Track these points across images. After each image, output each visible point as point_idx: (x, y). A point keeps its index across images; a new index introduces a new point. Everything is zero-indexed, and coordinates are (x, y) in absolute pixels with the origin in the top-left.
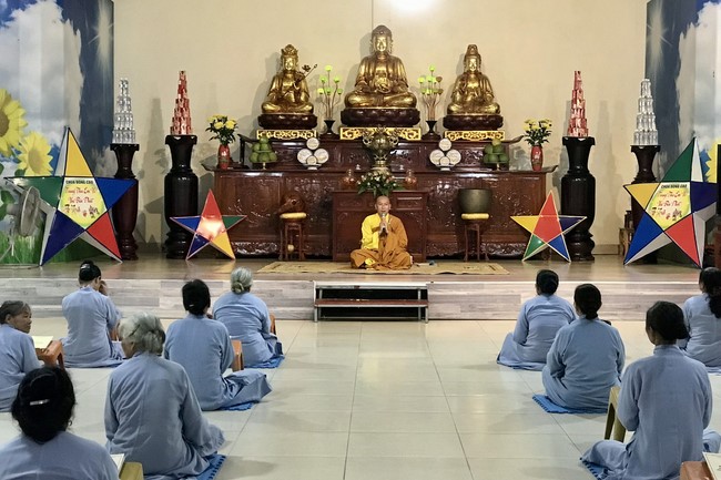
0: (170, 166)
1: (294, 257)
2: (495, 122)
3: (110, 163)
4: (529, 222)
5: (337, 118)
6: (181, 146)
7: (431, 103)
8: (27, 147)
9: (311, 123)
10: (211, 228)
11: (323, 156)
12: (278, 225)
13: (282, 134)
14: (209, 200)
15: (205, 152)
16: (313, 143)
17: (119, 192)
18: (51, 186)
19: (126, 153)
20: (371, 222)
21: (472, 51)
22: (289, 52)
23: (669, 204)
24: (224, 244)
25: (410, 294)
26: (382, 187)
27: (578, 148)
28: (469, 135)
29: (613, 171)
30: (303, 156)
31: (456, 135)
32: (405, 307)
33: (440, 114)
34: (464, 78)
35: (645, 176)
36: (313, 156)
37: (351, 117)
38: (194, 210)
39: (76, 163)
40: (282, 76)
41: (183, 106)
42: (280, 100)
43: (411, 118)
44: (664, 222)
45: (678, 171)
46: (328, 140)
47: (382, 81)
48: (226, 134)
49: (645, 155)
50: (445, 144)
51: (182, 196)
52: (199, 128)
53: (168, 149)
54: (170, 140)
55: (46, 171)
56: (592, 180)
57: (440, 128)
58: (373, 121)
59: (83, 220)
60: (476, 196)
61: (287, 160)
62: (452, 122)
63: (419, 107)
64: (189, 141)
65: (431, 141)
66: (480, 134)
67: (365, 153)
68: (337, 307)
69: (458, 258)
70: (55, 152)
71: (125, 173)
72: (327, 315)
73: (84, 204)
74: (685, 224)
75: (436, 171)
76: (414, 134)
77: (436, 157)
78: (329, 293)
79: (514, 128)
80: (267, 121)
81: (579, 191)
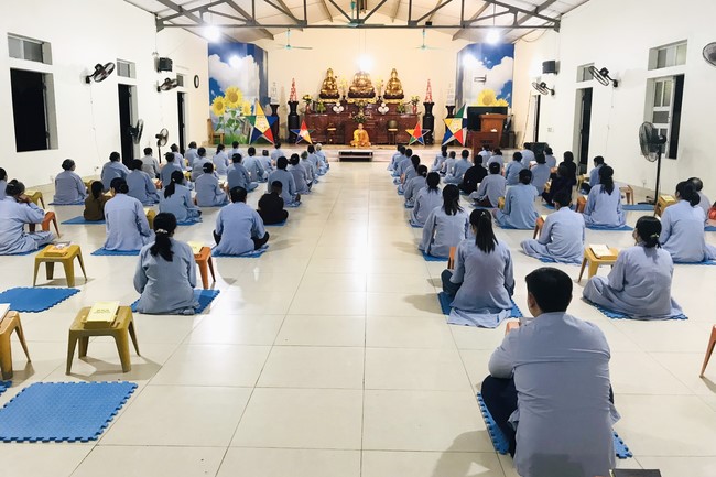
0: (289, 111)
1: (332, 143)
2: (401, 97)
3: (270, 111)
4: (411, 132)
5: (347, 95)
6: (293, 105)
7: (380, 89)
8: (244, 105)
9: (338, 96)
10: (304, 134)
11: (342, 109)
12: (327, 132)
13: (327, 101)
14: (303, 124)
15: (302, 106)
16: (338, 104)
17: (273, 120)
18: (252, 119)
19: (275, 107)
20: (356, 132)
21: (394, 71)
22: (329, 71)
23: (456, 125)
24: (308, 139)
25: (367, 154)
26: (362, 120)
27: (429, 106)
28: (392, 101)
29: (439, 113)
30: (335, 109)
31: (388, 101)
32: (366, 158)
33: (383, 94)
34: (391, 80)
35: (450, 116)
36: (338, 109)
37: (351, 95)
38: (298, 127)
39: (259, 111)
40: (328, 79)
41: (293, 91)
42: (327, 88)
43: (372, 95)
44: (453, 132)
45: (460, 115)
46: (344, 103)
47: (362, 82)
48: (308, 100)
49: (450, 109)
50: (383, 105)
51: (294, 122)
52: (299, 98)
53: (288, 106)
54: (289, 103)
55: (250, 114)
56: (433, 117)
57: (382, 98)
58: (359, 97)
59: (263, 131)
60: (393, 123)
61: (329, 110)
62: (387, 97)
63: (376, 91)
64: (296, 103)
65: (379, 103)
66: (396, 101)
67: (356, 108)
68: (345, 158)
69: (387, 144)
70: (253, 107)
71: (275, 114)
72: (342, 160)
73: (263, 125)
74: (460, 132)
75: (380, 114)
76: (373, 101)
77: (380, 109)
78: (343, 154)
79: (407, 99)
80: (322, 96)
81: (429, 120)
